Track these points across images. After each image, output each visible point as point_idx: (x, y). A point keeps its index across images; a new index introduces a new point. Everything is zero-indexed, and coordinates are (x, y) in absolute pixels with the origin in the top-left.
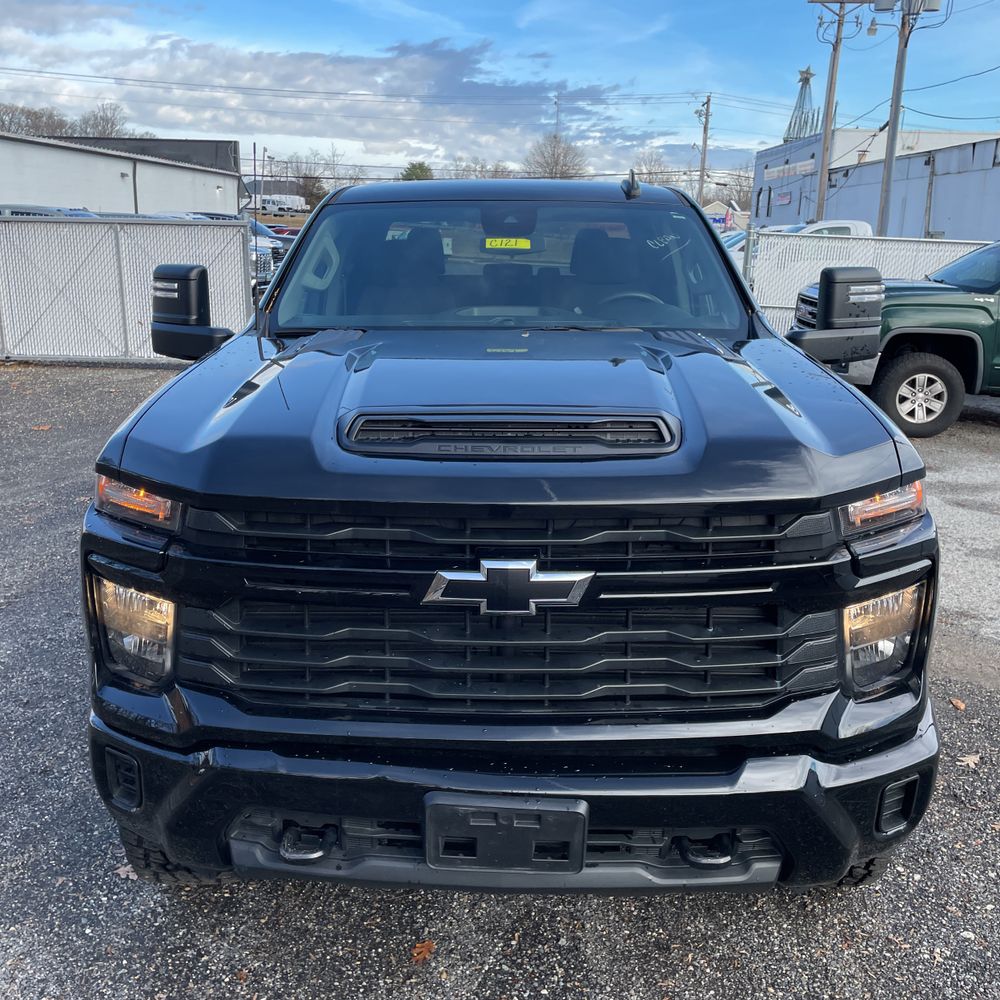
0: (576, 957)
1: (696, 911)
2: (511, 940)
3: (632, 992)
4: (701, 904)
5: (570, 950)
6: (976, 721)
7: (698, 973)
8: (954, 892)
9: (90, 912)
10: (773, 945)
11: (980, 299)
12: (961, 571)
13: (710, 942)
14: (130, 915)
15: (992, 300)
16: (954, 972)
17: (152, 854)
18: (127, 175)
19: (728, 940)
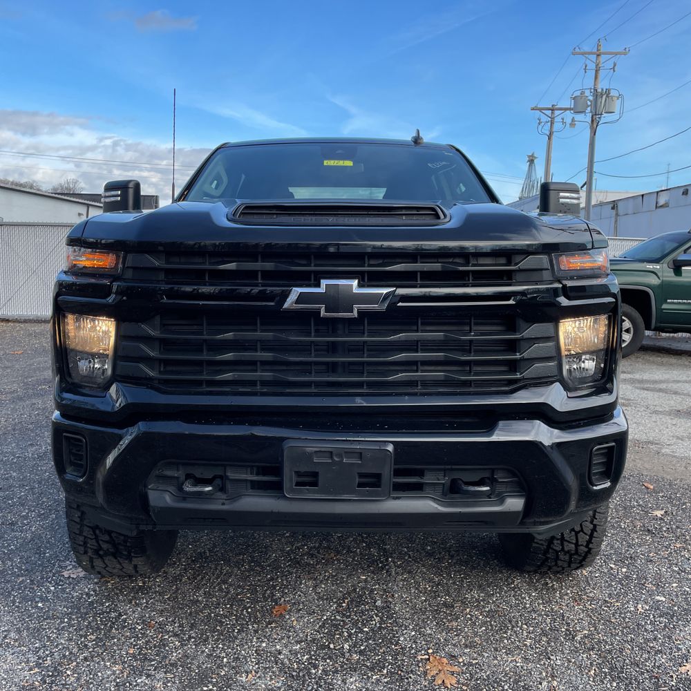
0: (388, 612)
1: (472, 587)
2: (342, 603)
3: (428, 629)
4: (475, 584)
5: (383, 608)
6: (661, 494)
7: (474, 619)
8: (650, 577)
9: (42, 595)
10: (526, 604)
11: (650, 267)
12: (647, 421)
13: (482, 603)
14: (71, 596)
15: (658, 267)
16: (652, 617)
17: (89, 540)
18: (82, 215)
19: (494, 602)
